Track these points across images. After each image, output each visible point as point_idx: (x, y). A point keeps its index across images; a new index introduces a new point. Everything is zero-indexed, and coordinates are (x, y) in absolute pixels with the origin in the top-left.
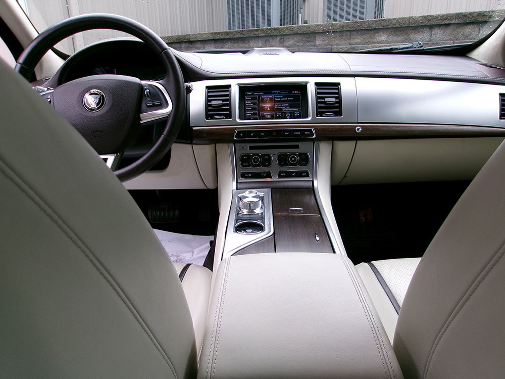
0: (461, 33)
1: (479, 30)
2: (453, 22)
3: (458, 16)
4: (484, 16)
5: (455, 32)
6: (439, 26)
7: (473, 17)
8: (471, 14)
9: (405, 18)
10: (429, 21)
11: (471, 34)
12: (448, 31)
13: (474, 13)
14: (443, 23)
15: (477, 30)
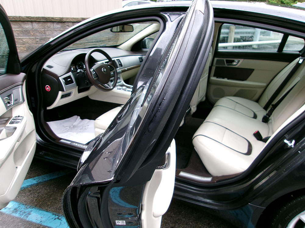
0: (46, 26)
1: (54, 25)
2: (42, 20)
3: (43, 18)
4: (54, 19)
5: (43, 25)
6: (35, 21)
7: (50, 19)
8: (49, 18)
9: (17, 16)
10: (30, 19)
11: (50, 26)
12: (40, 24)
13: (50, 17)
14: (37, 21)
15: (52, 25)
